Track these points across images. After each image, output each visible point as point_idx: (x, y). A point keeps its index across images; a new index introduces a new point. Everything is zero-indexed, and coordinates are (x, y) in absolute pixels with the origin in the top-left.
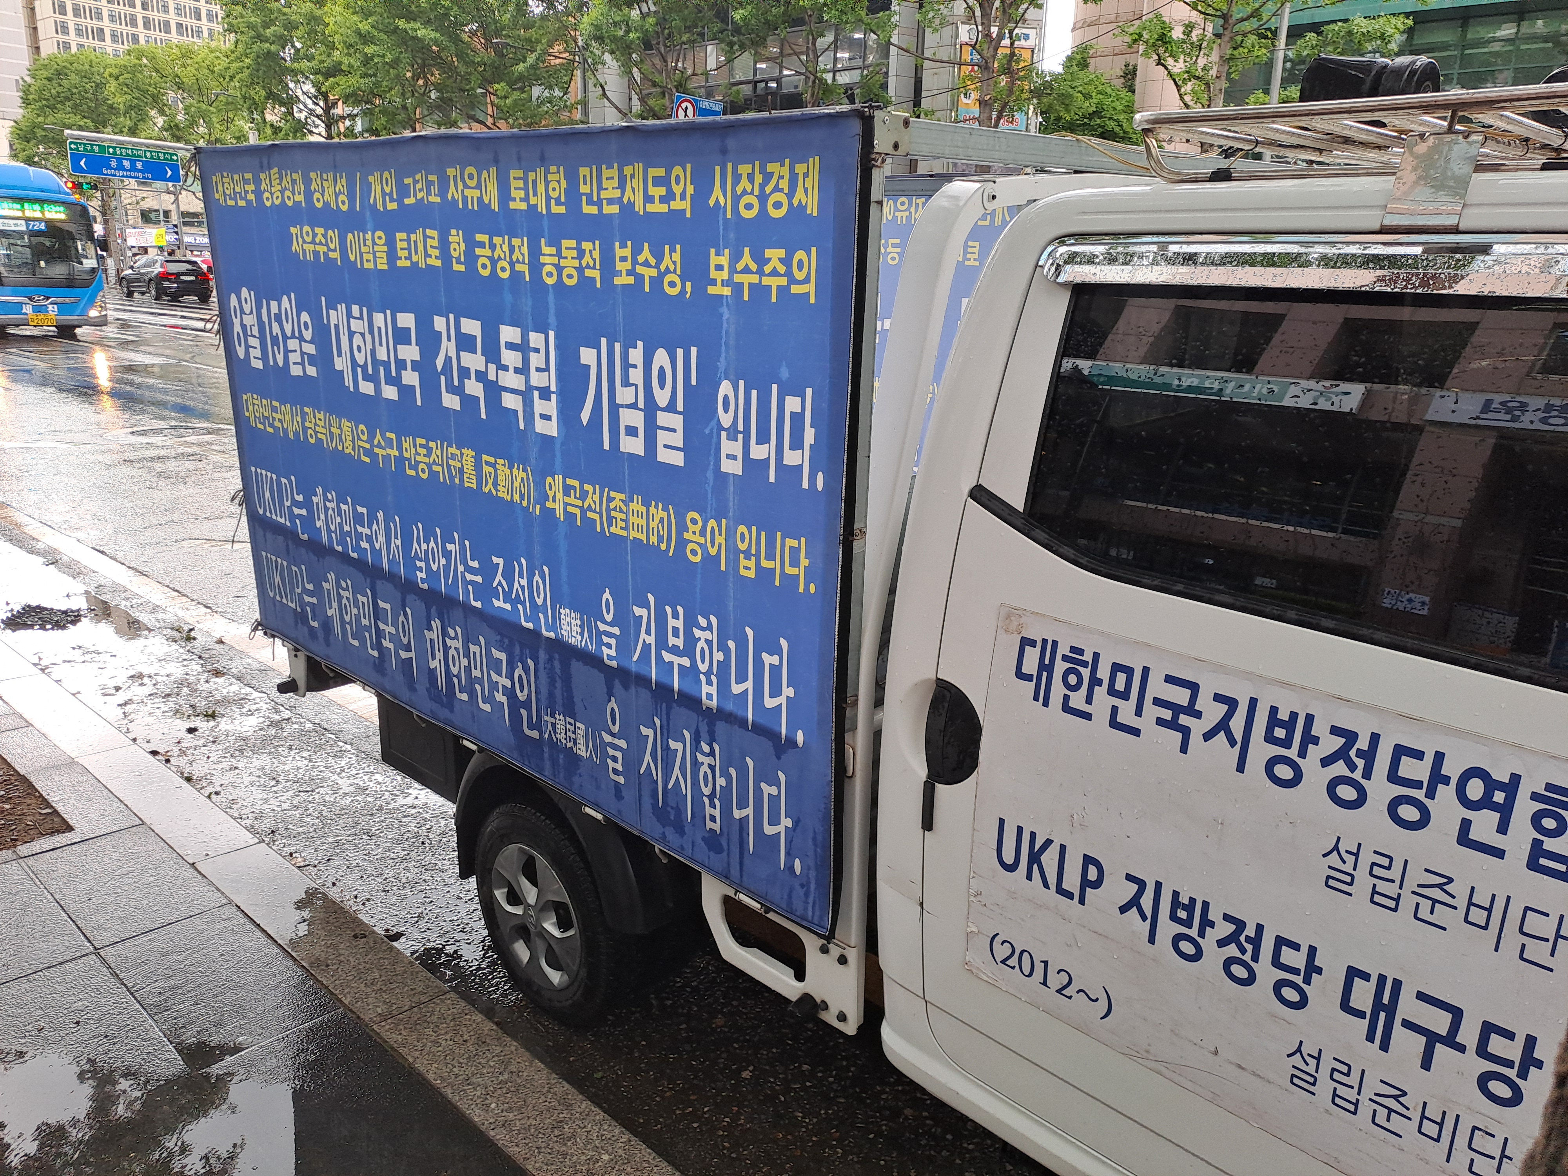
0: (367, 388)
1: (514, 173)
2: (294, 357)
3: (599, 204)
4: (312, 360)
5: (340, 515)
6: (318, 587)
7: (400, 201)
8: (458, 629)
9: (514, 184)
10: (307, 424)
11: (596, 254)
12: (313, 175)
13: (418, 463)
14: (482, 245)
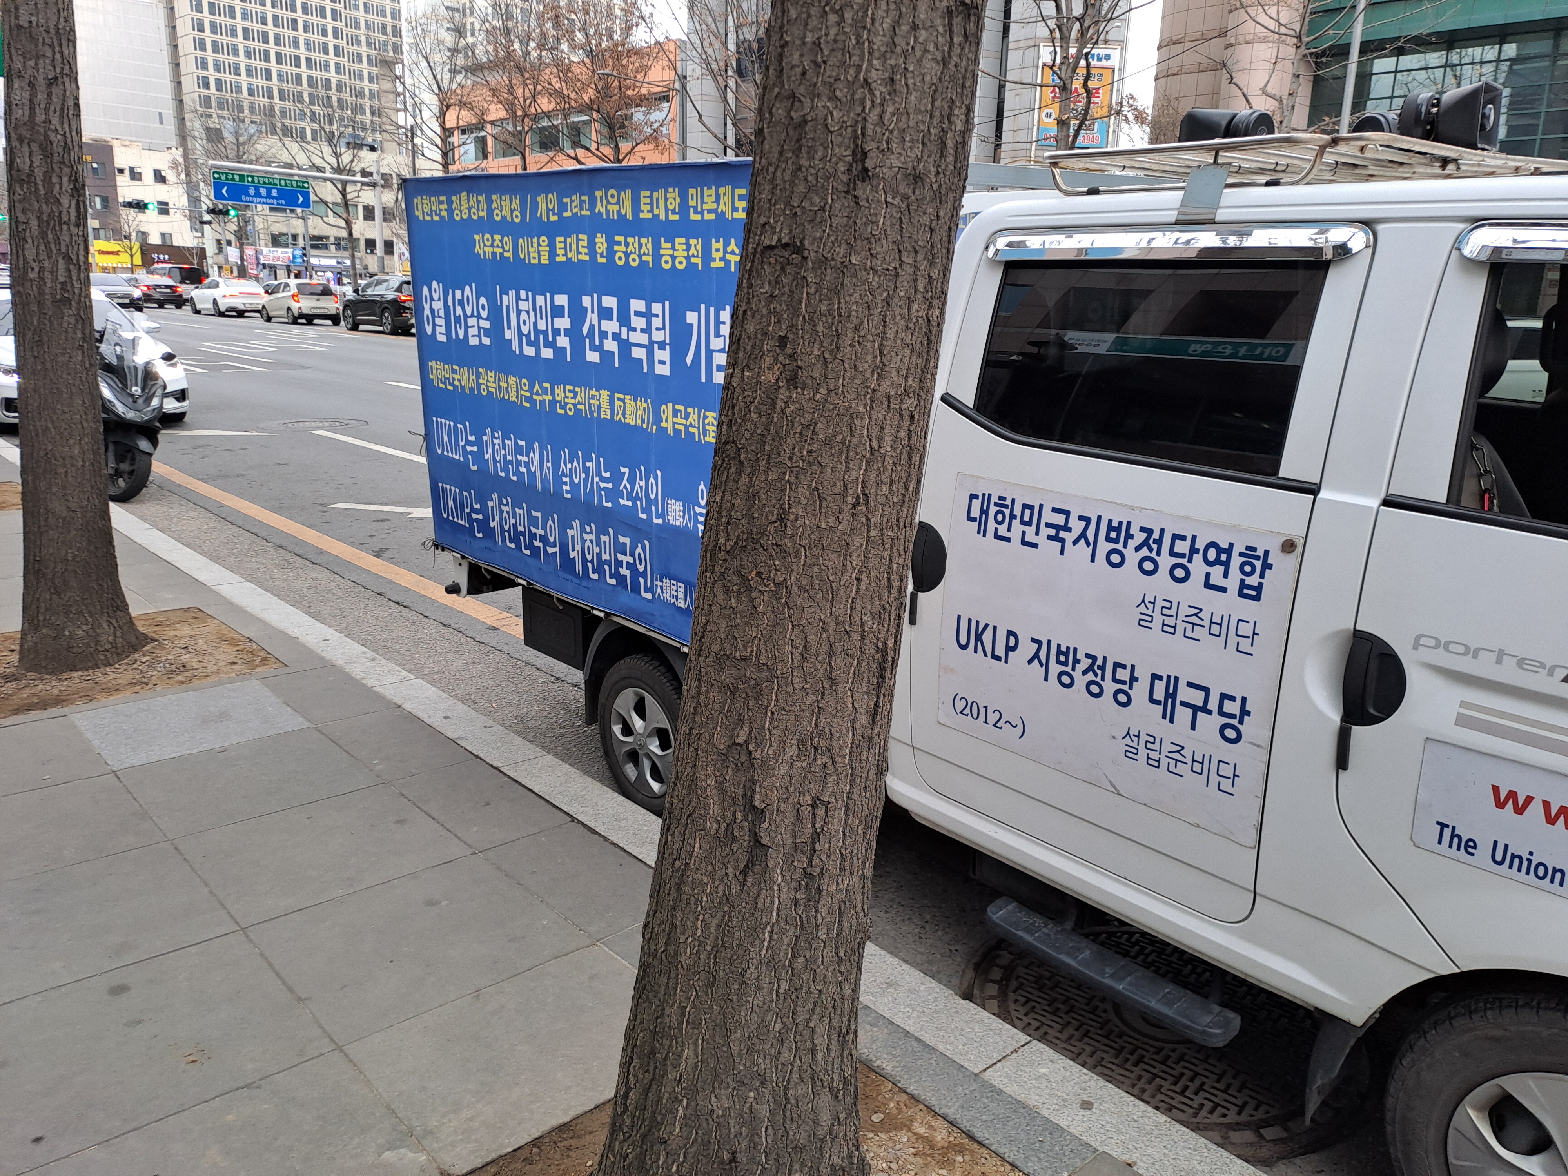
0: (529, 351)
1: (644, 193)
2: (473, 331)
3: (702, 213)
4: (487, 333)
5: (504, 448)
6: (484, 506)
7: (560, 214)
8: (593, 525)
9: (643, 200)
10: (481, 381)
11: (699, 247)
12: (494, 197)
13: (566, 404)
14: (619, 243)
